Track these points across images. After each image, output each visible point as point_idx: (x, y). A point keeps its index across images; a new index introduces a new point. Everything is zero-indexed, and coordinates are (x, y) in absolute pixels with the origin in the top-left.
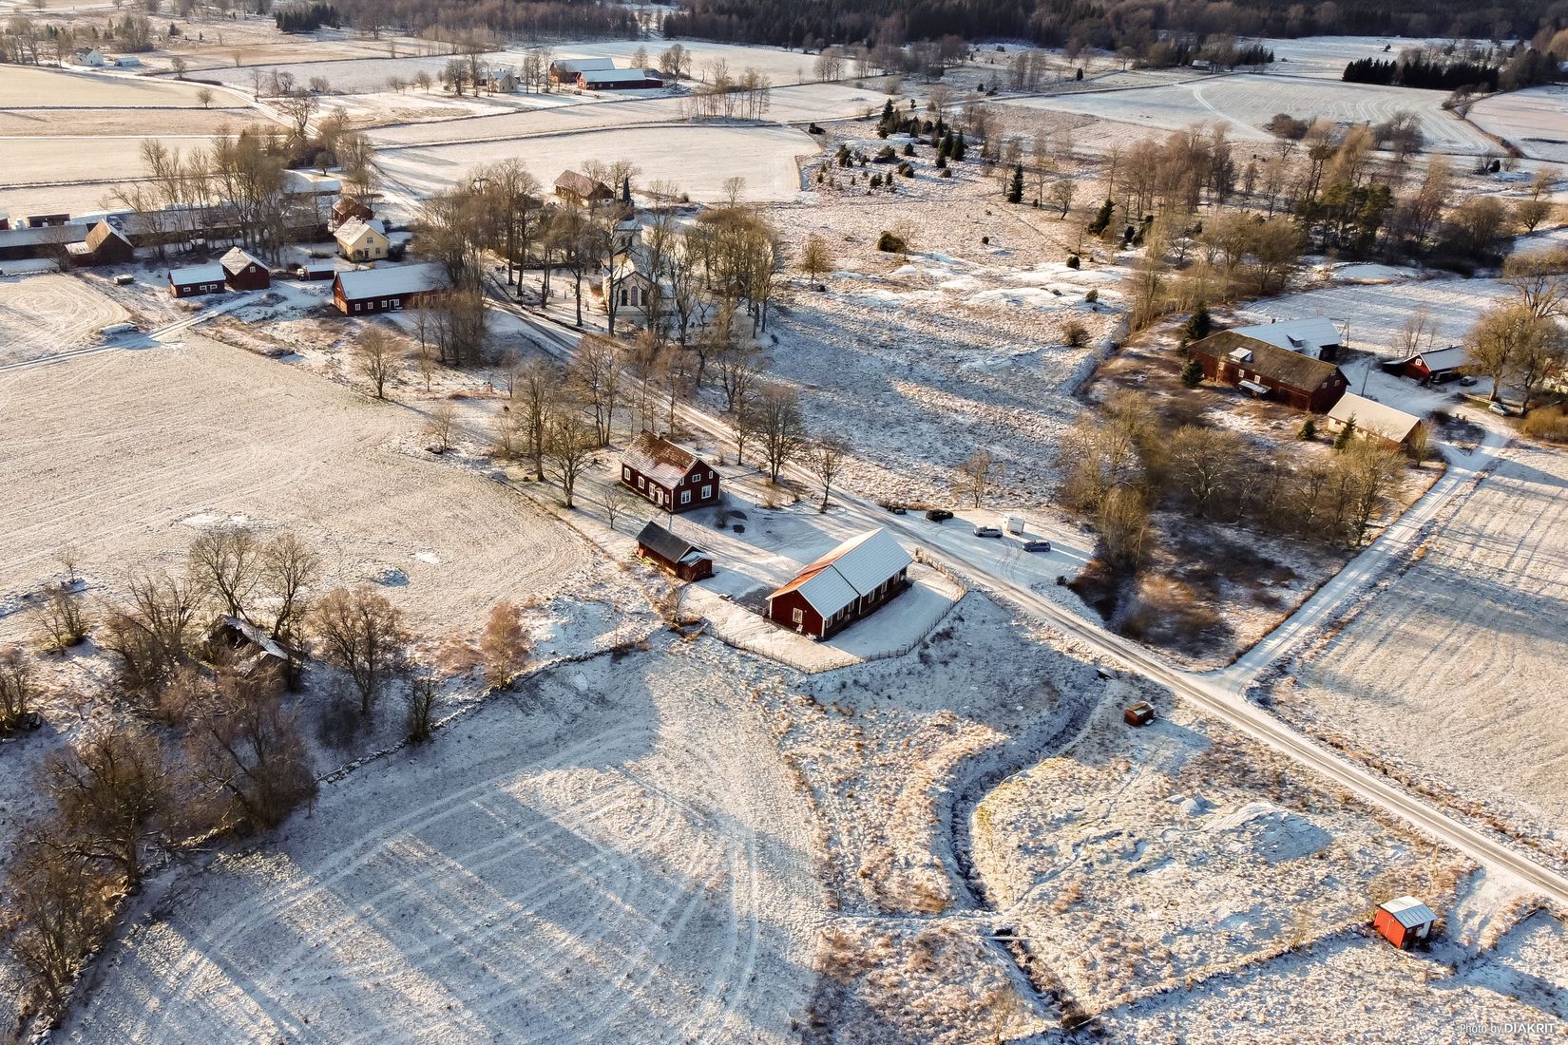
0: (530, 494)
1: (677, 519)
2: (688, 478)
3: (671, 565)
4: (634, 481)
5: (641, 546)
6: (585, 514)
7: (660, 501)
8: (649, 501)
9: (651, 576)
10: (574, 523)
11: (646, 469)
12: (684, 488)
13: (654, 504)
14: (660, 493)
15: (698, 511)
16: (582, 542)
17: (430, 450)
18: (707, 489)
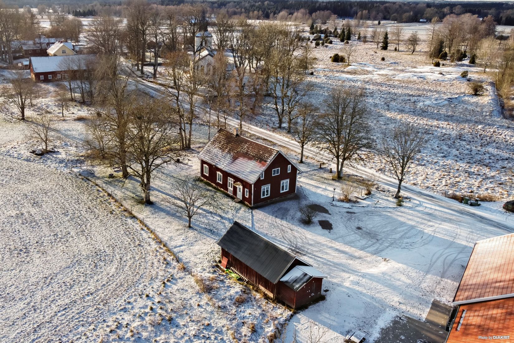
0: (110, 189)
1: (259, 214)
2: (268, 172)
3: (267, 284)
4: (212, 177)
5: (225, 253)
6: (162, 210)
7: (239, 196)
8: (228, 196)
9: (240, 302)
10: (148, 222)
11: (224, 164)
12: (264, 182)
13: (232, 198)
14: (240, 187)
15: (278, 206)
16: (154, 246)
17: (33, 152)
18: (286, 183)
